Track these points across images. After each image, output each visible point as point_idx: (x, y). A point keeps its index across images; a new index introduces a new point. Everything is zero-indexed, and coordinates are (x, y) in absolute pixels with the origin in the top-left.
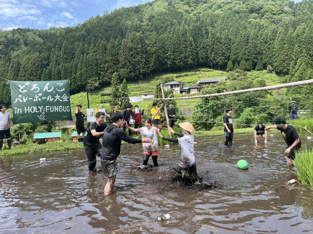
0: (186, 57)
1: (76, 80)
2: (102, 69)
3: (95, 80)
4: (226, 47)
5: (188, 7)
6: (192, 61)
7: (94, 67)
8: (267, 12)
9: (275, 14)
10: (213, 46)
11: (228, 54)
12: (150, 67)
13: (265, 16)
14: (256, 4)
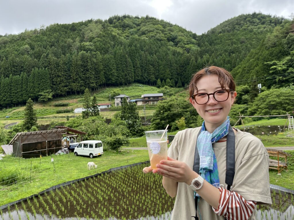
0: (126, 75)
1: (27, 91)
2: (55, 83)
3: (48, 92)
4: (155, 68)
5: (118, 31)
6: (131, 78)
7: (47, 81)
8: (180, 41)
9: (185, 44)
10: (145, 67)
11: (157, 74)
12: (98, 83)
13: (179, 45)
14: (171, 35)
